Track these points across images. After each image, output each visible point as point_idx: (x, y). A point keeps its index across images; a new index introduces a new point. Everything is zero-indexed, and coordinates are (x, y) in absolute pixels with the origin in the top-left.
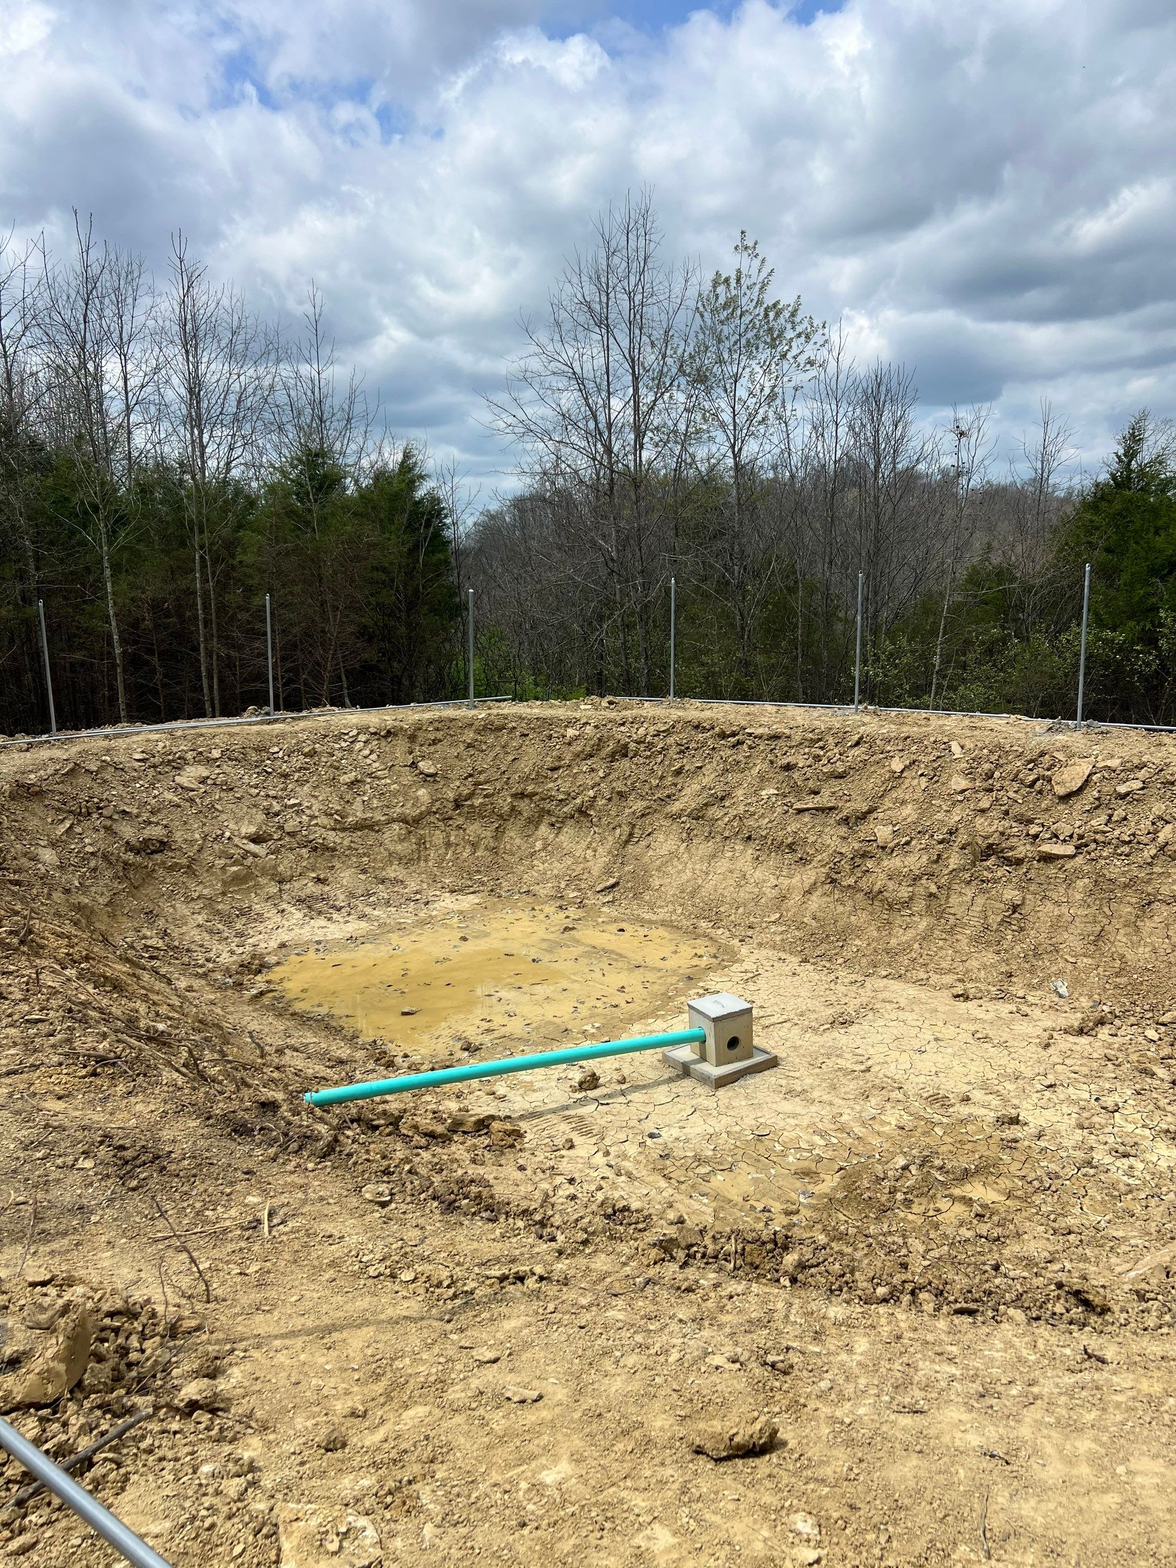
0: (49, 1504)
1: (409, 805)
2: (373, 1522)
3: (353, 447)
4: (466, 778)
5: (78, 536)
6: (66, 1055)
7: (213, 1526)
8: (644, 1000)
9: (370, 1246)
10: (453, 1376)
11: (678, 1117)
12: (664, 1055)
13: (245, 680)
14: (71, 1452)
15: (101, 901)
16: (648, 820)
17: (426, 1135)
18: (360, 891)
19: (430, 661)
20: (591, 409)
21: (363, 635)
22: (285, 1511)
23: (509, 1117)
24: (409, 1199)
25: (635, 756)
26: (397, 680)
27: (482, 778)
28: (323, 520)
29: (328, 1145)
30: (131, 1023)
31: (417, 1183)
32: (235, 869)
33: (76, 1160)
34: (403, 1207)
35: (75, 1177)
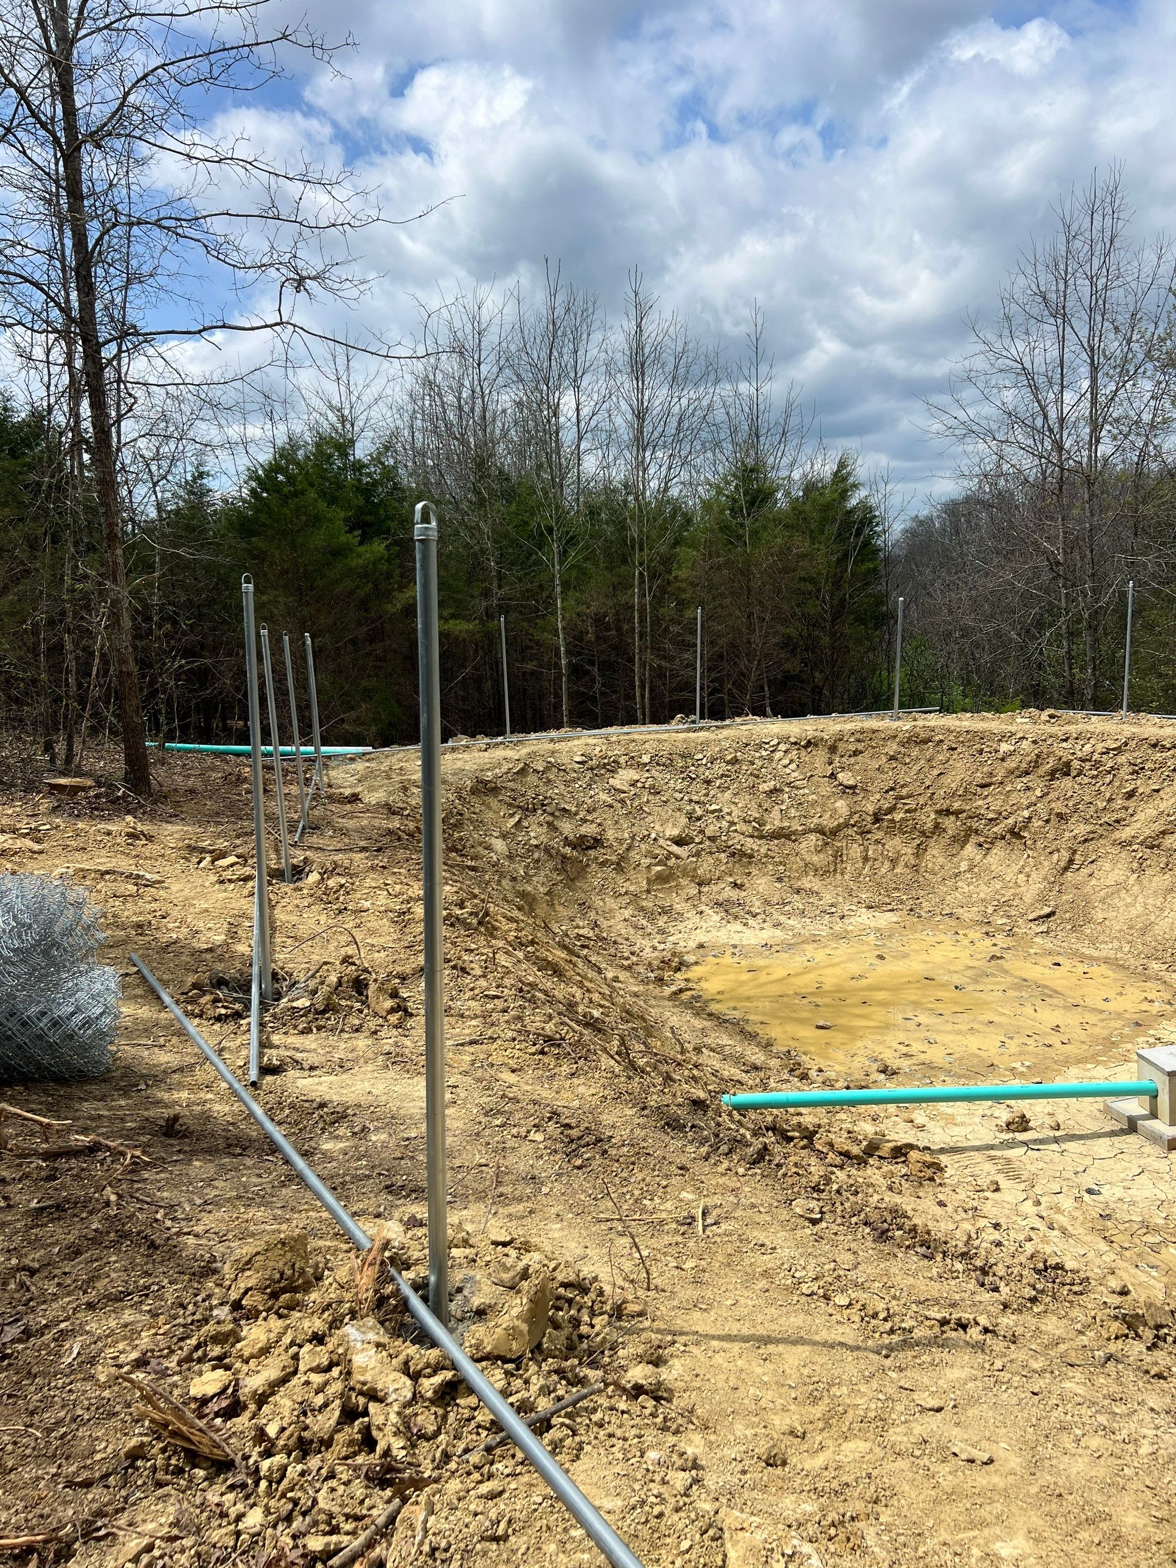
0: (513, 1456)
1: (827, 816)
2: (818, 1551)
3: (785, 461)
4: (887, 792)
5: (534, 557)
6: (519, 1032)
7: (660, 1516)
8: (1083, 1042)
9: (802, 1262)
10: (894, 1416)
11: (1122, 1176)
12: (1106, 1106)
13: (675, 690)
14: (532, 1410)
15: (541, 890)
16: (1091, 846)
17: (841, 1154)
18: (775, 900)
19: (852, 672)
20: (1040, 405)
21: (786, 645)
22: (730, 1517)
23: (928, 1148)
24: (839, 1220)
25: (1078, 775)
26: (817, 691)
27: (904, 792)
28: (755, 533)
29: (759, 1152)
30: (571, 1006)
31: (847, 1205)
32: (659, 868)
33: (529, 1132)
34: (835, 1228)
35: (526, 1148)
